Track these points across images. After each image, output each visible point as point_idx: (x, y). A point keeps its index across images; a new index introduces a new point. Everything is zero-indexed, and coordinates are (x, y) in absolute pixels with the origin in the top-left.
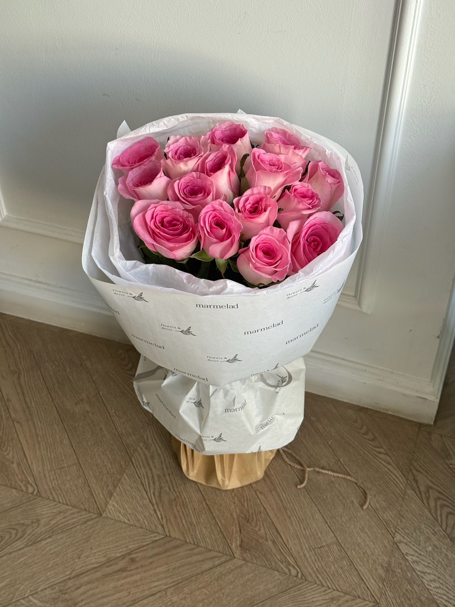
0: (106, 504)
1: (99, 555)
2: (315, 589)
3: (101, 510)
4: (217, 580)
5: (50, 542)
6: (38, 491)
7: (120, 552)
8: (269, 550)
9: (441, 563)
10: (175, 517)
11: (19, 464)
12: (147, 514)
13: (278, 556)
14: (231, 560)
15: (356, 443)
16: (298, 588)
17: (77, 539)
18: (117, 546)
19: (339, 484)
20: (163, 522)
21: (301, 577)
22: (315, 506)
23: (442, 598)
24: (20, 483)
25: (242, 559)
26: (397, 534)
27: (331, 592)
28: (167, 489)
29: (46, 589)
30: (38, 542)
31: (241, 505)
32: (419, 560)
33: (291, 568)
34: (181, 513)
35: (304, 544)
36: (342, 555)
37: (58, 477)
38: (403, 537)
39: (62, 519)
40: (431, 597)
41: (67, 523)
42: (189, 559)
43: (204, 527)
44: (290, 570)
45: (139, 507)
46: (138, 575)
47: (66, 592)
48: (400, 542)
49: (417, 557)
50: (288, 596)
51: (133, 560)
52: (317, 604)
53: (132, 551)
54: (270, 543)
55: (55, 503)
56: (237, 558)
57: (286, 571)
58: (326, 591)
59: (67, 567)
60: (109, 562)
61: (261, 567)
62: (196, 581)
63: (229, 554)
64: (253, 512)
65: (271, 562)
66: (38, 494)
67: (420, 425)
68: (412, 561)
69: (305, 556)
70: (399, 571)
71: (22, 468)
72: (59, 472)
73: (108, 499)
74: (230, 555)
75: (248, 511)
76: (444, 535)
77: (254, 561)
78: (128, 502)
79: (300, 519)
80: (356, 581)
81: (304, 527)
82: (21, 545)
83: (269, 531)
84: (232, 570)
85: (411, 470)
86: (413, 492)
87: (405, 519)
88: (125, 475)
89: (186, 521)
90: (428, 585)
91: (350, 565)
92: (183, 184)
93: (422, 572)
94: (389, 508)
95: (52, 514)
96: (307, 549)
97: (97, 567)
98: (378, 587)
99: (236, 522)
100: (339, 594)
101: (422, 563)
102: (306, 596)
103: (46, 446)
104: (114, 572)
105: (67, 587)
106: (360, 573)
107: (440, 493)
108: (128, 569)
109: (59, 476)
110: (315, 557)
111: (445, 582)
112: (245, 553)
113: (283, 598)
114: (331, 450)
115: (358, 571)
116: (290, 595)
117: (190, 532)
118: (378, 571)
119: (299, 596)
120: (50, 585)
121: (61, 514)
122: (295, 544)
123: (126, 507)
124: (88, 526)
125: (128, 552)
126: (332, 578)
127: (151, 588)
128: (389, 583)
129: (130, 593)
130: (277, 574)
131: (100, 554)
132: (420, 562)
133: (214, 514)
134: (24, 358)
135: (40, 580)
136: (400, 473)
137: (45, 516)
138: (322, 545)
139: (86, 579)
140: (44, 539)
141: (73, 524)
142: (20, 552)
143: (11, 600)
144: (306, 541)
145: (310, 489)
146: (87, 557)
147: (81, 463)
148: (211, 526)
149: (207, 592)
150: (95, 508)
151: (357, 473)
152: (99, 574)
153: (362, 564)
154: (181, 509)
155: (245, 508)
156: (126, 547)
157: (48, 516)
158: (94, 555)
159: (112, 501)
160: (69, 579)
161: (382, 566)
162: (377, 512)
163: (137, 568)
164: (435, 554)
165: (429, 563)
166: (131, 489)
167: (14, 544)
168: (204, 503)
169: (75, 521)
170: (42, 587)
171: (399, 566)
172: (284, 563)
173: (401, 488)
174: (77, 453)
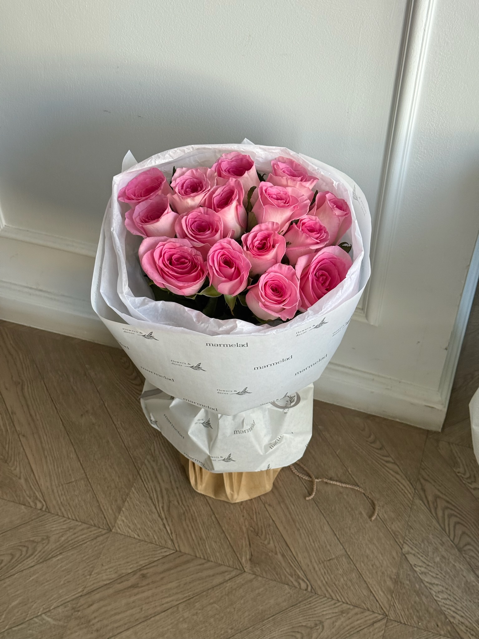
0: (116, 519)
1: (110, 572)
2: (325, 602)
3: (110, 525)
4: (228, 595)
5: (61, 559)
6: (47, 507)
7: (131, 568)
8: (279, 563)
9: (448, 573)
10: (185, 532)
11: (26, 480)
12: (156, 529)
13: (287, 570)
14: (241, 574)
15: (364, 452)
16: (308, 602)
17: (87, 555)
18: (128, 562)
19: (347, 495)
20: (172, 536)
21: (311, 590)
22: (323, 518)
23: (450, 609)
24: (28, 498)
25: (252, 573)
26: (405, 546)
27: (341, 605)
28: (176, 503)
29: (59, 607)
30: (49, 559)
31: (250, 518)
32: (427, 571)
33: (301, 582)
34: (190, 528)
35: (313, 556)
36: (351, 567)
37: (66, 493)
38: (412, 548)
39: (72, 535)
40: (439, 608)
41: (76, 539)
42: (200, 574)
43: (214, 541)
44: (299, 584)
45: (149, 523)
46: (150, 591)
47: (79, 609)
48: (408, 553)
49: (425, 568)
50: (298, 610)
51: (144, 576)
52: (327, 617)
53: (144, 567)
54: (279, 556)
55: (64, 519)
56: (247, 572)
57: (296, 584)
58: (335, 604)
59: (79, 584)
60: (121, 578)
61: (271, 581)
62: (207, 596)
63: (238, 568)
64: (263, 525)
65: (281, 576)
66: (47, 510)
67: (428, 432)
68: (421, 572)
69: (314, 569)
70: (408, 582)
71: (29, 483)
72: (67, 487)
73: (117, 514)
74: (240, 570)
75: (257, 524)
76: (451, 545)
77: (264, 575)
78: (137, 516)
79: (308, 531)
80: (365, 594)
81: (312, 539)
82: (32, 562)
83: (279, 544)
84: (243, 585)
85: (419, 480)
86: (421, 502)
87: (413, 529)
88: (133, 489)
89: (196, 536)
90: (436, 596)
91: (359, 577)
92: (190, 220)
93: (430, 584)
94: (397, 519)
95: (62, 531)
96: (316, 562)
97: (109, 584)
98: (386, 599)
99: (246, 535)
100: (348, 606)
101: (430, 575)
102: (316, 609)
103: (53, 460)
104: (125, 589)
105: (79, 605)
106: (369, 585)
107: (448, 502)
108: (139, 585)
109: (68, 492)
110: (325, 570)
111: (453, 593)
112: (255, 567)
113: (294, 612)
114: (339, 460)
115: (367, 582)
116: (300, 609)
117: (199, 546)
118: (386, 583)
119: (309, 609)
120: (62, 603)
121: (71, 530)
122: (305, 558)
123: (136, 522)
124: (99, 541)
125: (139, 568)
126: (341, 591)
127: (163, 604)
128: (397, 595)
129: (142, 609)
130: (287, 588)
131: (111, 570)
132: (428, 573)
133: (224, 529)
134: (26, 368)
135: (52, 598)
136: (409, 483)
137: (55, 533)
138: (331, 558)
139: (98, 596)
140: (54, 557)
141: (83, 540)
142: (32, 569)
143: (25, 619)
144: (316, 554)
145: (319, 500)
146: (98, 574)
147: (88, 477)
148: (220, 540)
149: (218, 607)
150: (105, 524)
151: (365, 483)
152: (111, 591)
153: (370, 577)
154: (191, 523)
155: (254, 521)
156: (137, 563)
157: (58, 532)
158: (105, 572)
159: (121, 516)
160: (81, 596)
161: (391, 578)
162: (385, 523)
163: (148, 584)
164: (443, 565)
165: (437, 574)
166: (140, 503)
167: (25, 562)
168: (213, 517)
169: (85, 537)
170: (55, 605)
171: (407, 577)
172: (294, 576)
173: (409, 498)
174: (84, 467)
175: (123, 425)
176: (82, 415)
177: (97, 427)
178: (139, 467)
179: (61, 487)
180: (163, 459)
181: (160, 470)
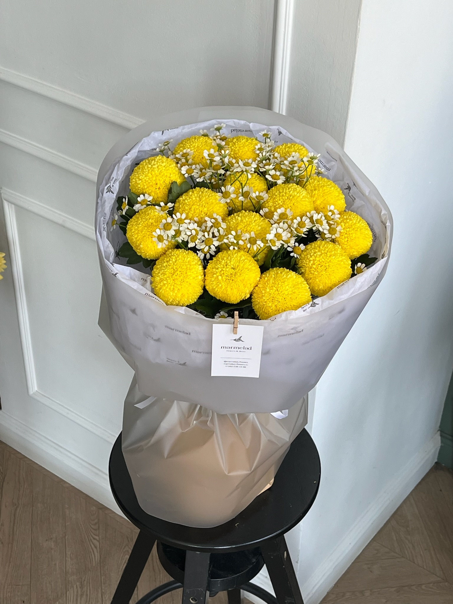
37: (13, 591)
72: (14, 587)
134: (25, 496)
147: (32, 585)
174: (32, 577)
175: (71, 555)
176: (47, 540)
177: (53, 551)
178: (68, 588)
179: (10, 586)
180: (87, 588)
181: (82, 595)
